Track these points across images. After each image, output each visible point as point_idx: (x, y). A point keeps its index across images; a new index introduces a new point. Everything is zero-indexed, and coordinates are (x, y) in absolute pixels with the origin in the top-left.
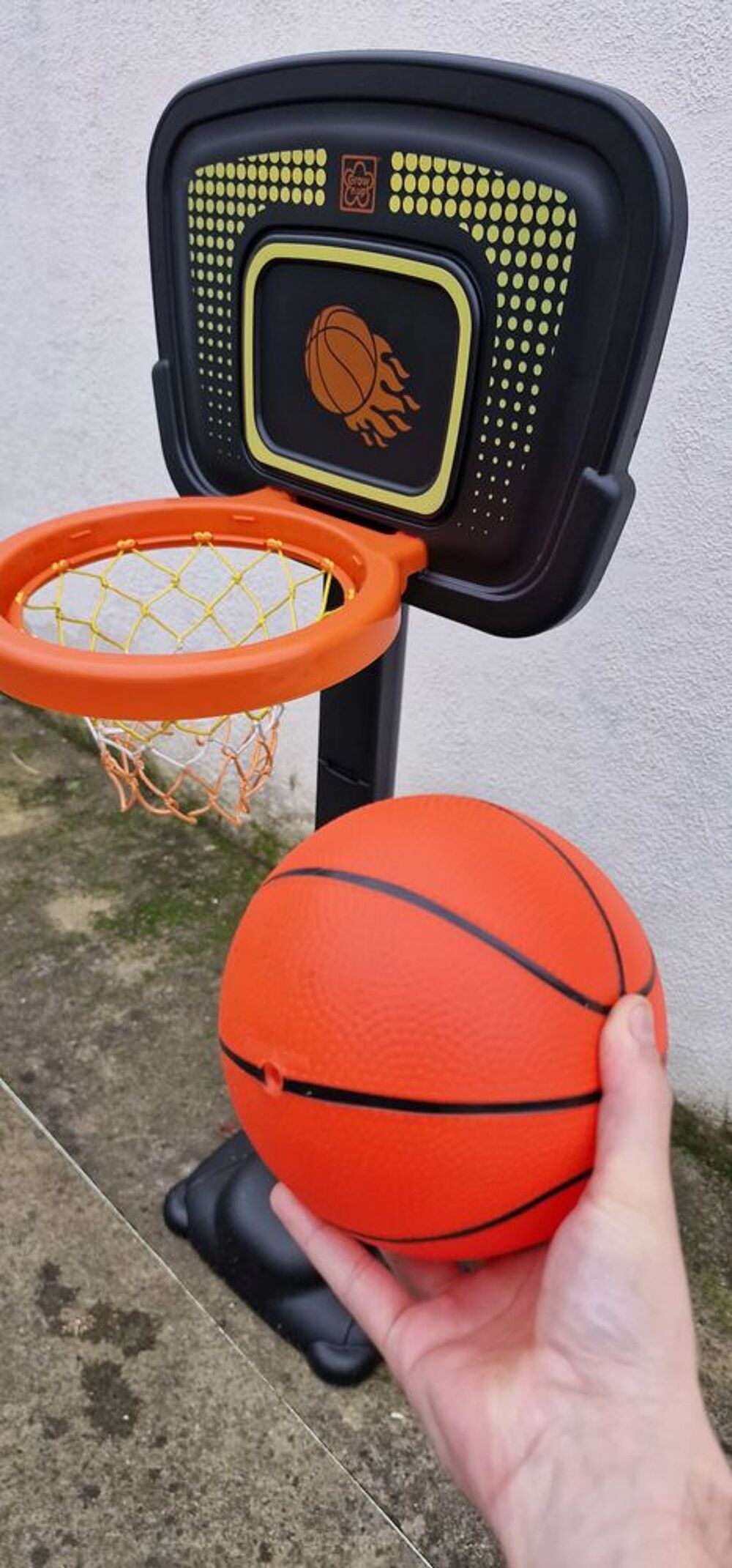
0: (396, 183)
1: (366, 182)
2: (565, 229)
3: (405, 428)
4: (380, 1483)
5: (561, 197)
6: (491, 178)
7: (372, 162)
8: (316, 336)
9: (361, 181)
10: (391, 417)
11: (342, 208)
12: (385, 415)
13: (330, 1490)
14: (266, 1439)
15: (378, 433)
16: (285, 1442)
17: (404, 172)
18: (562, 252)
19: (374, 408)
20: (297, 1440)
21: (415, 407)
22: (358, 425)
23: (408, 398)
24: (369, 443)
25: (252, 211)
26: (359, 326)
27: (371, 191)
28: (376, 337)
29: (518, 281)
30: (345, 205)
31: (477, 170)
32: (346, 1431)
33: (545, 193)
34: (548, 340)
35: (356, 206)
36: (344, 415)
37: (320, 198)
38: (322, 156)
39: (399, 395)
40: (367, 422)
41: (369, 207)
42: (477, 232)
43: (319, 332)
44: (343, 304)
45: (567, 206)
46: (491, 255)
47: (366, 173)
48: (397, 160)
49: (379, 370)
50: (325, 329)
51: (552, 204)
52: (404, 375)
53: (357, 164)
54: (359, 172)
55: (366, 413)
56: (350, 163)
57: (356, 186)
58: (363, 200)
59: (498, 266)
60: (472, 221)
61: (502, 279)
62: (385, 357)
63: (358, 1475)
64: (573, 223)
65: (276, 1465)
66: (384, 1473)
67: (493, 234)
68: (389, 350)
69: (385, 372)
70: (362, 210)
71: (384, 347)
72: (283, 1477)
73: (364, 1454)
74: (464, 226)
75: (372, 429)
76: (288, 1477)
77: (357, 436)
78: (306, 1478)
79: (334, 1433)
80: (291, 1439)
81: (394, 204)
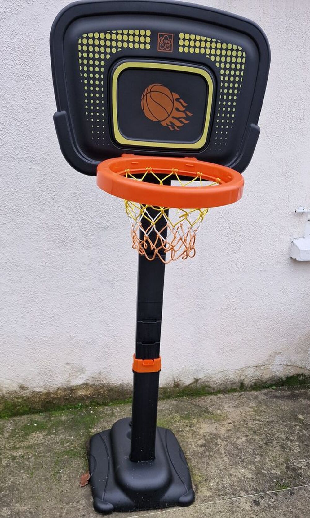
0: (181, 42)
1: (169, 42)
2: (242, 57)
3: (186, 122)
4: (229, 496)
5: (240, 48)
6: (216, 42)
8: (146, 95)
9: (166, 41)
10: (181, 119)
11: (158, 50)
12: (178, 119)
13: (226, 506)
14: (205, 514)
15: (175, 125)
17: (184, 39)
18: (241, 64)
19: (173, 117)
20: (209, 507)
21: (190, 114)
22: (167, 124)
23: (187, 112)
24: (172, 129)
25: (114, 51)
27: (171, 45)
28: (173, 93)
29: (227, 72)
30: (159, 49)
31: (211, 40)
32: (210, 496)
33: (235, 47)
34: (238, 89)
35: (165, 49)
36: (160, 121)
37: (148, 47)
38: (148, 33)
39: (183, 112)
40: (170, 122)
41: (170, 50)
42: (213, 58)
43: (147, 93)
45: (242, 51)
46: (218, 65)
47: (169, 39)
48: (181, 36)
49: (175, 104)
50: (150, 92)
51: (237, 50)
52: (185, 105)
53: (165, 36)
54: (166, 38)
55: (170, 119)
56: (162, 36)
57: (165, 43)
58: (168, 48)
59: (220, 68)
61: (222, 72)
62: (177, 100)
63: (224, 499)
64: (244, 55)
65: (214, 514)
66: (226, 494)
67: (218, 59)
68: (179, 97)
69: (177, 104)
70: (167, 51)
71: (176, 96)
73: (219, 495)
74: (208, 56)
75: (173, 125)
76: (218, 513)
79: (211, 499)
80: (208, 508)
81: (181, 49)
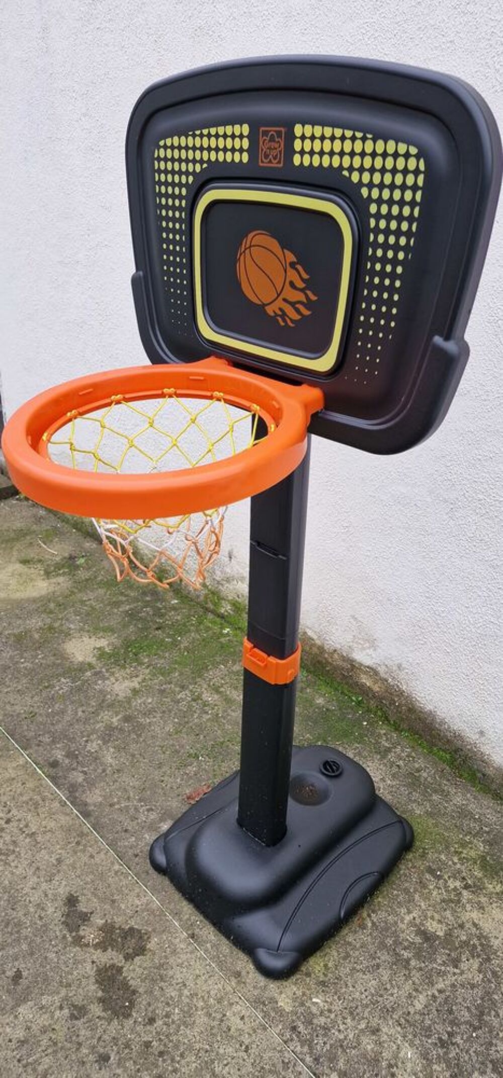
0: (298, 145)
1: (277, 145)
2: (416, 172)
3: (307, 312)
5: (413, 150)
6: (364, 139)
7: (281, 132)
8: (244, 252)
9: (273, 145)
10: (297, 306)
11: (261, 164)
12: (293, 304)
13: (270, 1055)
14: (225, 1018)
15: (288, 316)
16: (238, 1021)
17: (303, 138)
18: (415, 188)
19: (285, 300)
20: (246, 1019)
21: (314, 298)
22: (274, 311)
23: (309, 293)
24: (283, 324)
25: (198, 168)
26: (274, 244)
27: (280, 152)
28: (285, 251)
29: (384, 209)
30: (262, 162)
31: (354, 134)
32: (280, 1012)
33: (402, 148)
34: (406, 248)
35: (270, 162)
36: (264, 305)
37: (245, 158)
38: (246, 129)
39: (302, 290)
40: (280, 309)
41: (279, 162)
42: (355, 177)
43: (245, 249)
44: (264, 230)
45: (418, 157)
46: (365, 192)
47: (277, 140)
48: (298, 130)
49: (288, 274)
50: (250, 247)
51: (407, 156)
52: (305, 276)
53: (270, 134)
54: (272, 139)
55: (279, 303)
56: (265, 133)
57: (270, 148)
58: (275, 158)
59: (370, 199)
60: (351, 169)
61: (373, 208)
62: (292, 265)
63: (290, 1044)
64: (422, 167)
65: (232, 1037)
66: (310, 1044)
67: (366, 178)
68: (295, 260)
69: (292, 275)
70: (274, 164)
71: (291, 257)
72: (238, 1046)
73: (294, 1029)
74: (346, 173)
75: (284, 315)
76: (241, 1046)
77: (273, 319)
78: (254, 1046)
79: (273, 1014)
80: (242, 1018)
81: (297, 159)
